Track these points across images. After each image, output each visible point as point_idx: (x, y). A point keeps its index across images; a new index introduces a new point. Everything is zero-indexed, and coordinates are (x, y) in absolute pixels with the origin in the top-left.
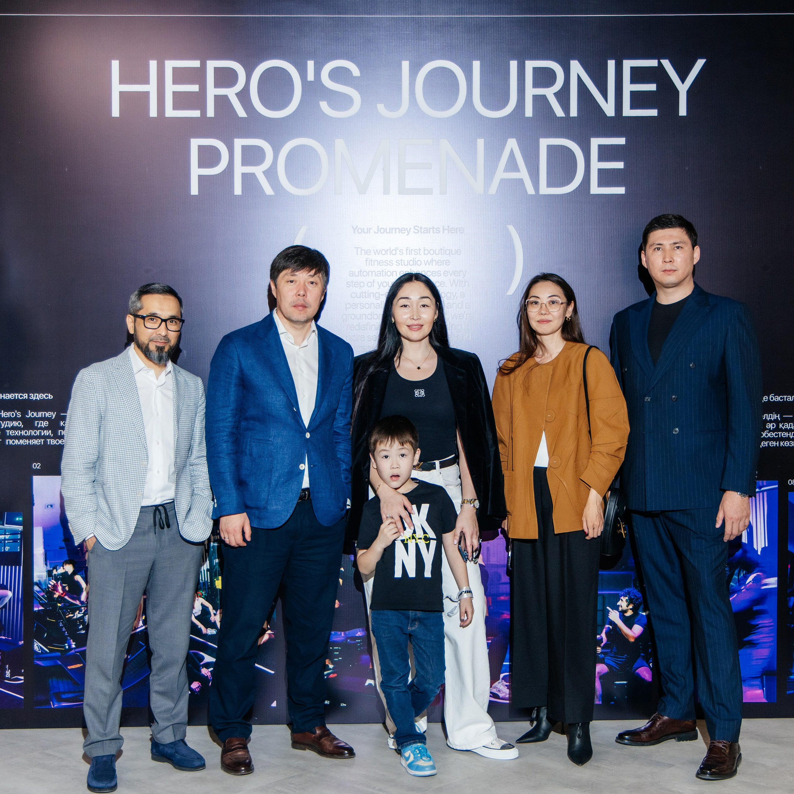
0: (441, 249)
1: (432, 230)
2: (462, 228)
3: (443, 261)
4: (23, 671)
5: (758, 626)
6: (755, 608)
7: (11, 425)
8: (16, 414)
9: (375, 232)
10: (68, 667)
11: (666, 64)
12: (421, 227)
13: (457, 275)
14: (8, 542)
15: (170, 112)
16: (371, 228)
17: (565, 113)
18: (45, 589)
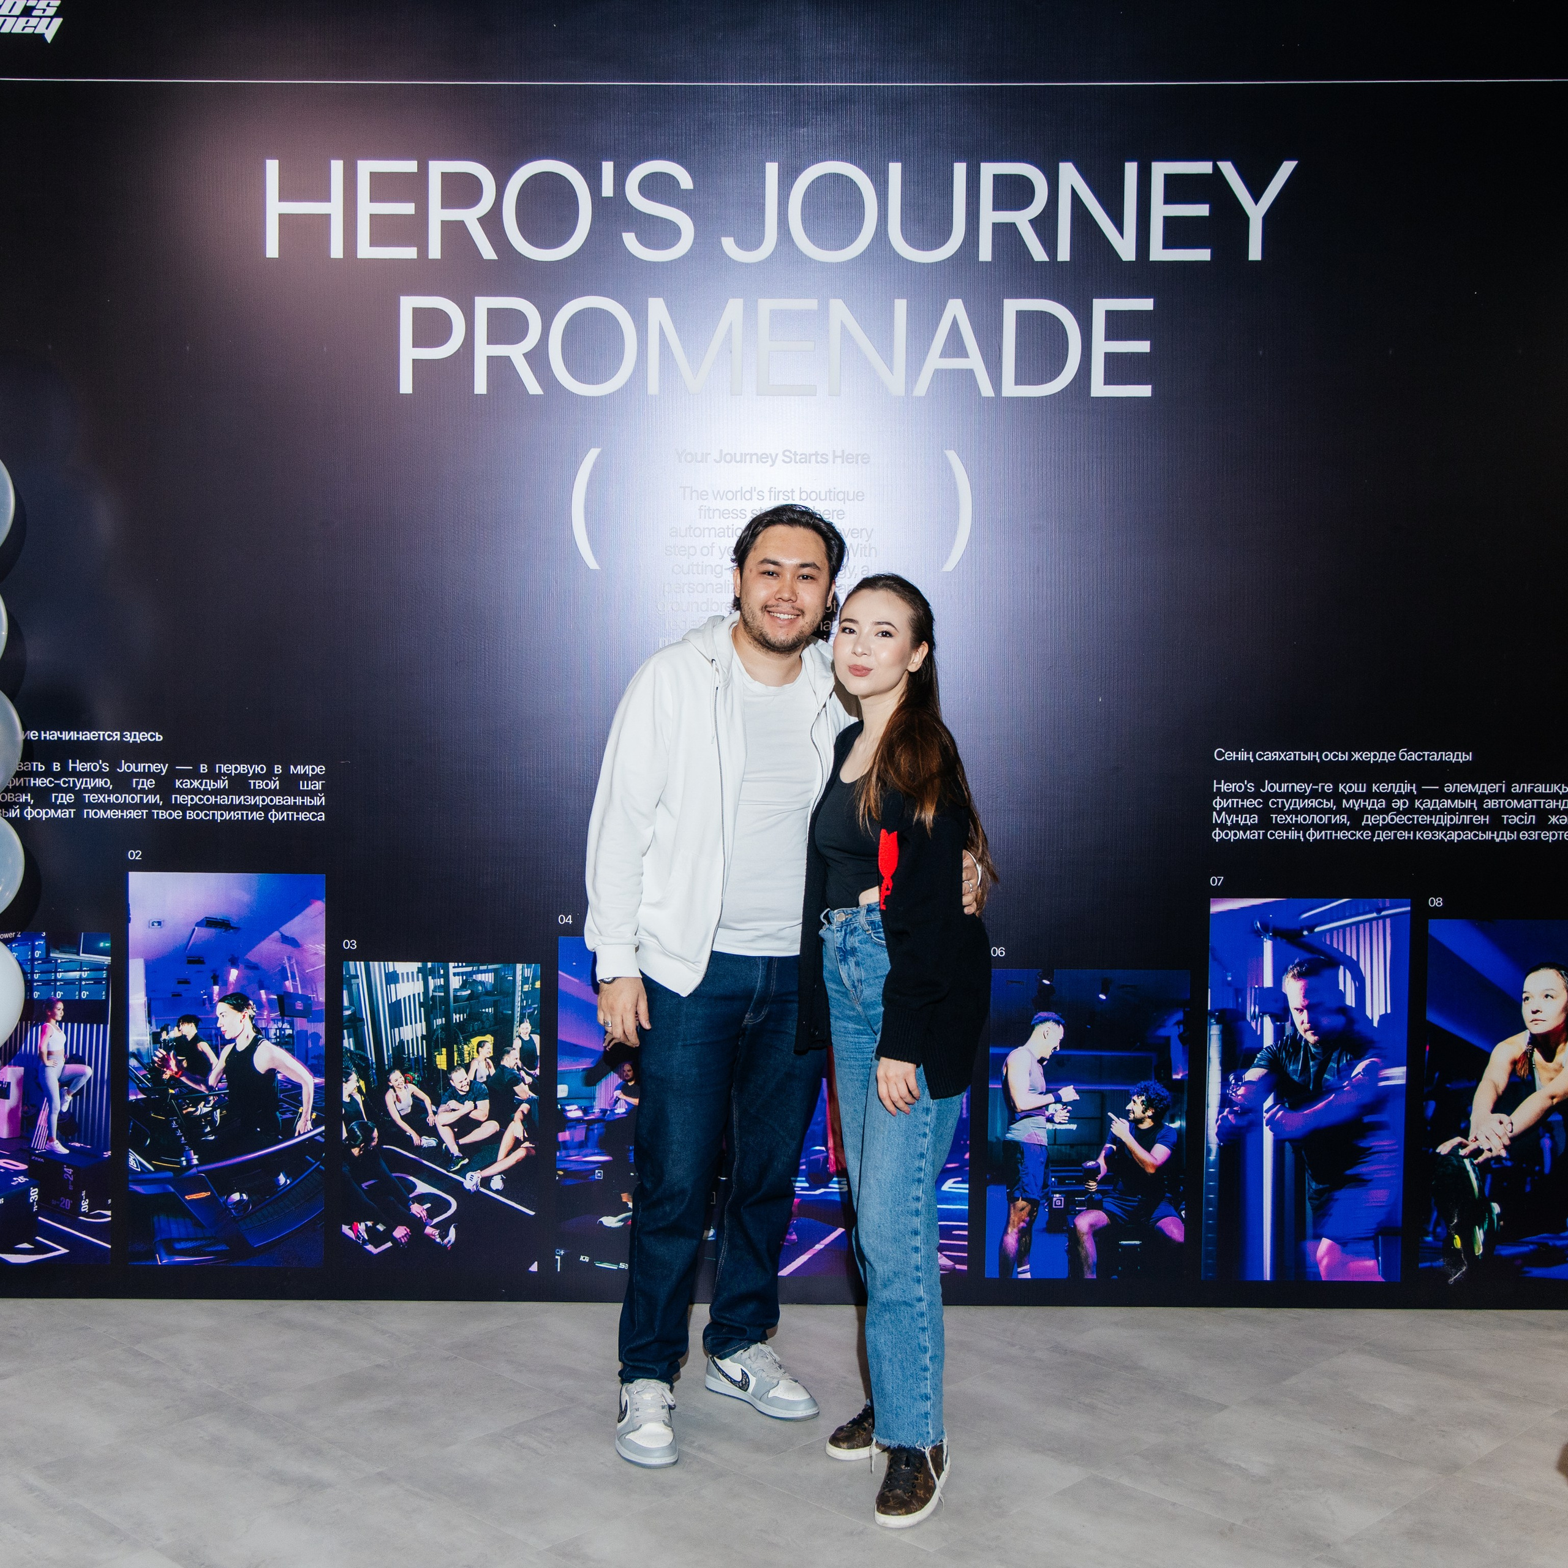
0: (830, 491)
1: (813, 458)
2: (865, 454)
3: (833, 511)
4: (110, 1201)
5: (1371, 1151)
6: (1367, 1119)
7: (92, 785)
8: (101, 766)
9: (715, 460)
10: (186, 1197)
11: (1228, 169)
12: (795, 452)
13: (856, 535)
14: (86, 984)
15: (365, 250)
16: (710, 454)
17: (1049, 255)
18: (148, 1064)
